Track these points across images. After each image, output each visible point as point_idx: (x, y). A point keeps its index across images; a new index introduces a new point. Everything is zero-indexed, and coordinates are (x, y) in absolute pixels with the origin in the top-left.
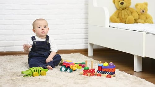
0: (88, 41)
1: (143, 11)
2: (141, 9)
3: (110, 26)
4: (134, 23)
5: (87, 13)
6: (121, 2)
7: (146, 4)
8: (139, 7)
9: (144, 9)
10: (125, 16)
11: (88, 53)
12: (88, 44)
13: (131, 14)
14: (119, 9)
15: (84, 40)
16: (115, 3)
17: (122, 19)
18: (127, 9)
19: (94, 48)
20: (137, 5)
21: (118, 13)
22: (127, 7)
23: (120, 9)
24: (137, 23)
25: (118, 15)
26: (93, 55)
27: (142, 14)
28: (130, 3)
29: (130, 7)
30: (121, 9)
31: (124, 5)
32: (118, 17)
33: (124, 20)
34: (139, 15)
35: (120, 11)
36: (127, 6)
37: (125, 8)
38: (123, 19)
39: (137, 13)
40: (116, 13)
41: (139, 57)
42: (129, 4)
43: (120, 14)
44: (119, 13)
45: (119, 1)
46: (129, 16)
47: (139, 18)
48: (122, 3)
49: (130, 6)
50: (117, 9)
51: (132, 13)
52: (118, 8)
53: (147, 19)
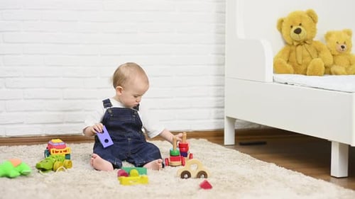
0: (223, 112)
1: (343, 47)
2: (337, 43)
3: (274, 81)
4: (325, 74)
5: (221, 53)
6: (295, 28)
7: (349, 33)
8: (334, 39)
9: (345, 43)
10: (303, 59)
11: (223, 140)
12: (223, 119)
13: (318, 54)
14: (291, 43)
15: (213, 110)
16: (283, 31)
17: (296, 64)
18: (309, 44)
19: (238, 127)
20: (328, 36)
21: (288, 51)
22: (307, 40)
23: (293, 44)
24: (331, 74)
25: (289, 56)
26: (236, 142)
27: (340, 53)
28: (314, 31)
29: (314, 39)
30: (295, 43)
31: (302, 36)
32: (288, 61)
33: (303, 68)
34: (333, 55)
35: (293, 48)
36: (308, 37)
37: (305, 42)
38: (299, 64)
39: (331, 51)
40: (283, 52)
41: (342, 146)
42: (312, 32)
43: (293, 54)
44: (290, 52)
45: (292, 27)
46: (313, 60)
47: (334, 63)
48: (298, 31)
49: (314, 37)
50: (286, 43)
51: (318, 52)
52: (288, 41)
53: (351, 65)
